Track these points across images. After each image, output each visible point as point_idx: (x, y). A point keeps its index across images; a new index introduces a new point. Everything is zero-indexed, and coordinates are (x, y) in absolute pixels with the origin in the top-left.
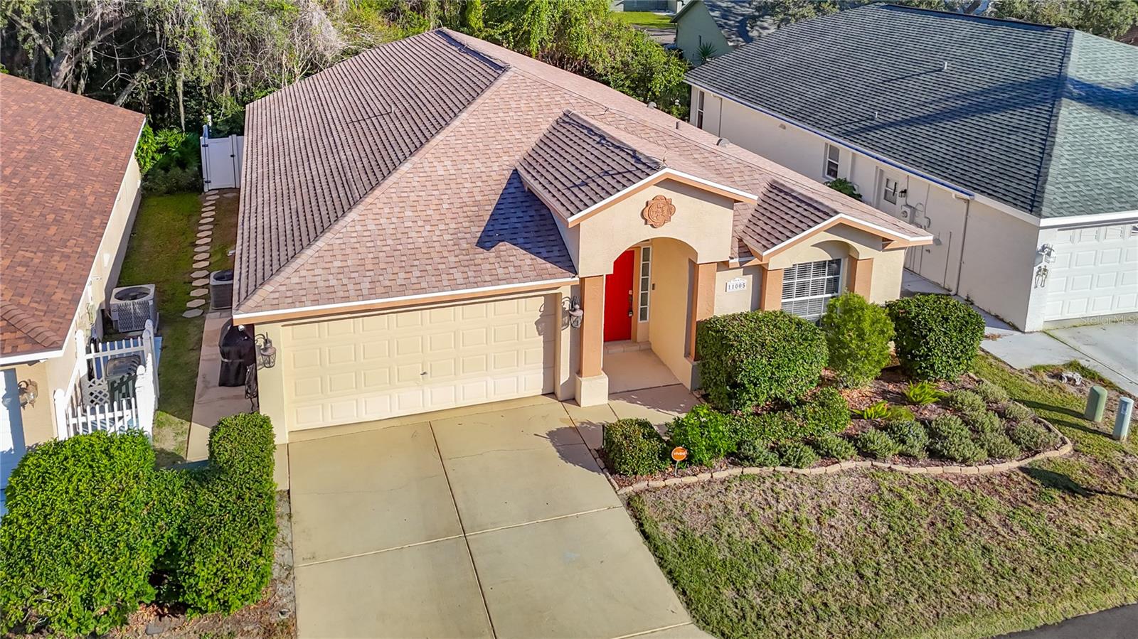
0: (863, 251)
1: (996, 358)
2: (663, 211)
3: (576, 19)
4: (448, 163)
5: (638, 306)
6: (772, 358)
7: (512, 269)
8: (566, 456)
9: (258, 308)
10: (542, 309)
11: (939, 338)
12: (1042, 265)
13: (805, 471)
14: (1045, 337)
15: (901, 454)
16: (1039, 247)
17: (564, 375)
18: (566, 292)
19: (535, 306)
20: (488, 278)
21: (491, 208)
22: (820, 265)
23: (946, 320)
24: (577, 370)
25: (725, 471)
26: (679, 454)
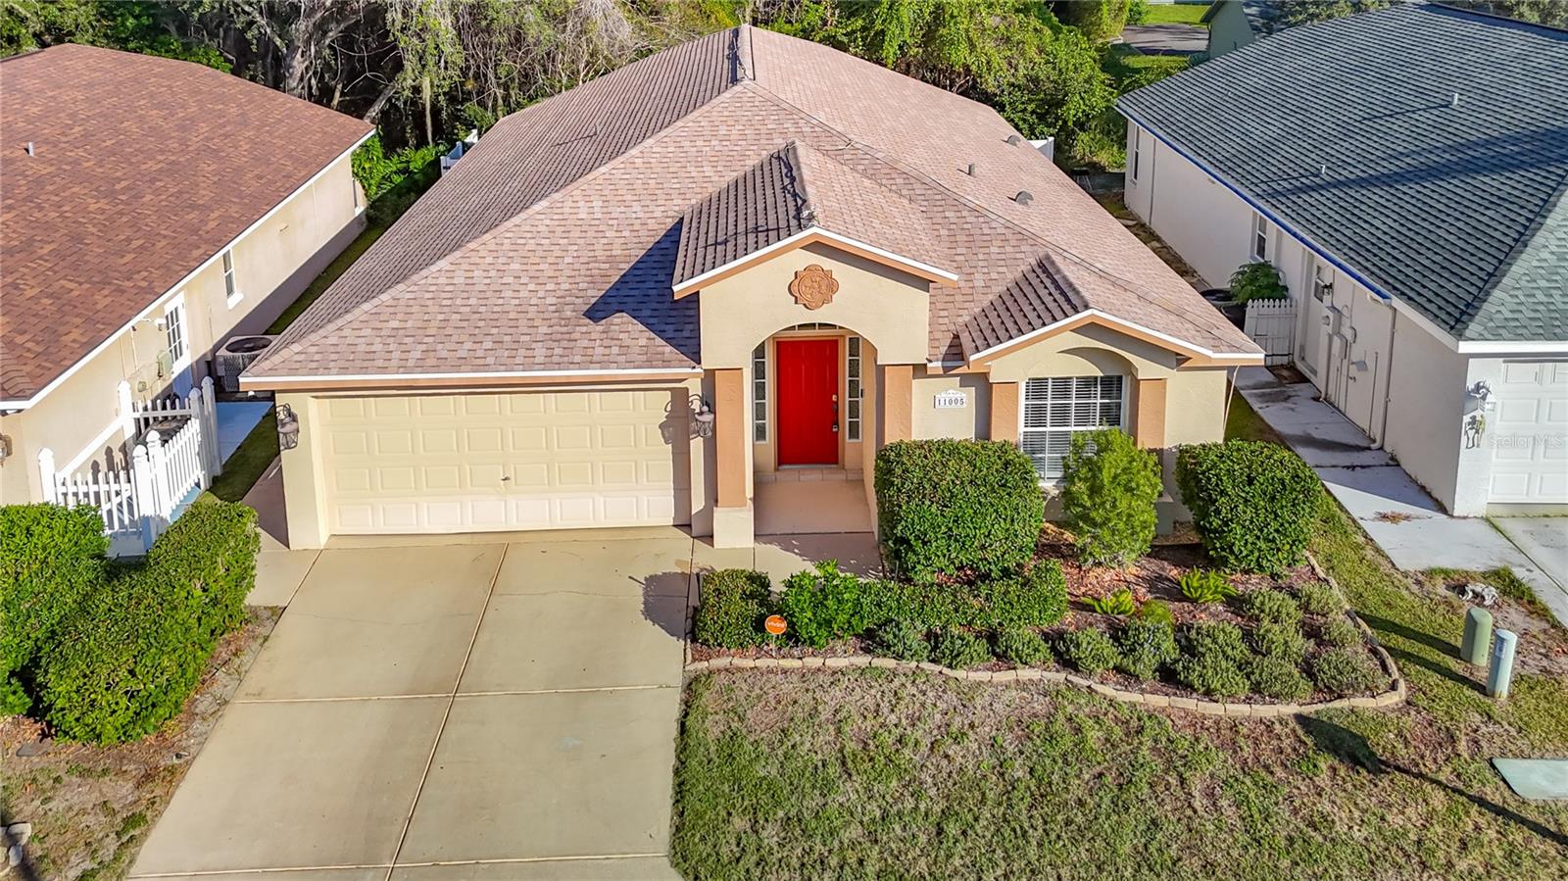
0: (1145, 368)
1: (1378, 550)
2: (820, 287)
3: (952, 16)
4: (597, 204)
5: (845, 419)
6: (947, 506)
7: (615, 350)
9: (273, 371)
10: (669, 409)
11: (1236, 506)
12: (1478, 413)
13: (960, 674)
14: (1485, 528)
15: (1118, 669)
16: (1470, 385)
17: (698, 504)
18: (695, 387)
19: (658, 404)
20: (577, 359)
21: (627, 267)
22: (1088, 382)
23: (1250, 481)
25: (846, 658)
26: (776, 625)
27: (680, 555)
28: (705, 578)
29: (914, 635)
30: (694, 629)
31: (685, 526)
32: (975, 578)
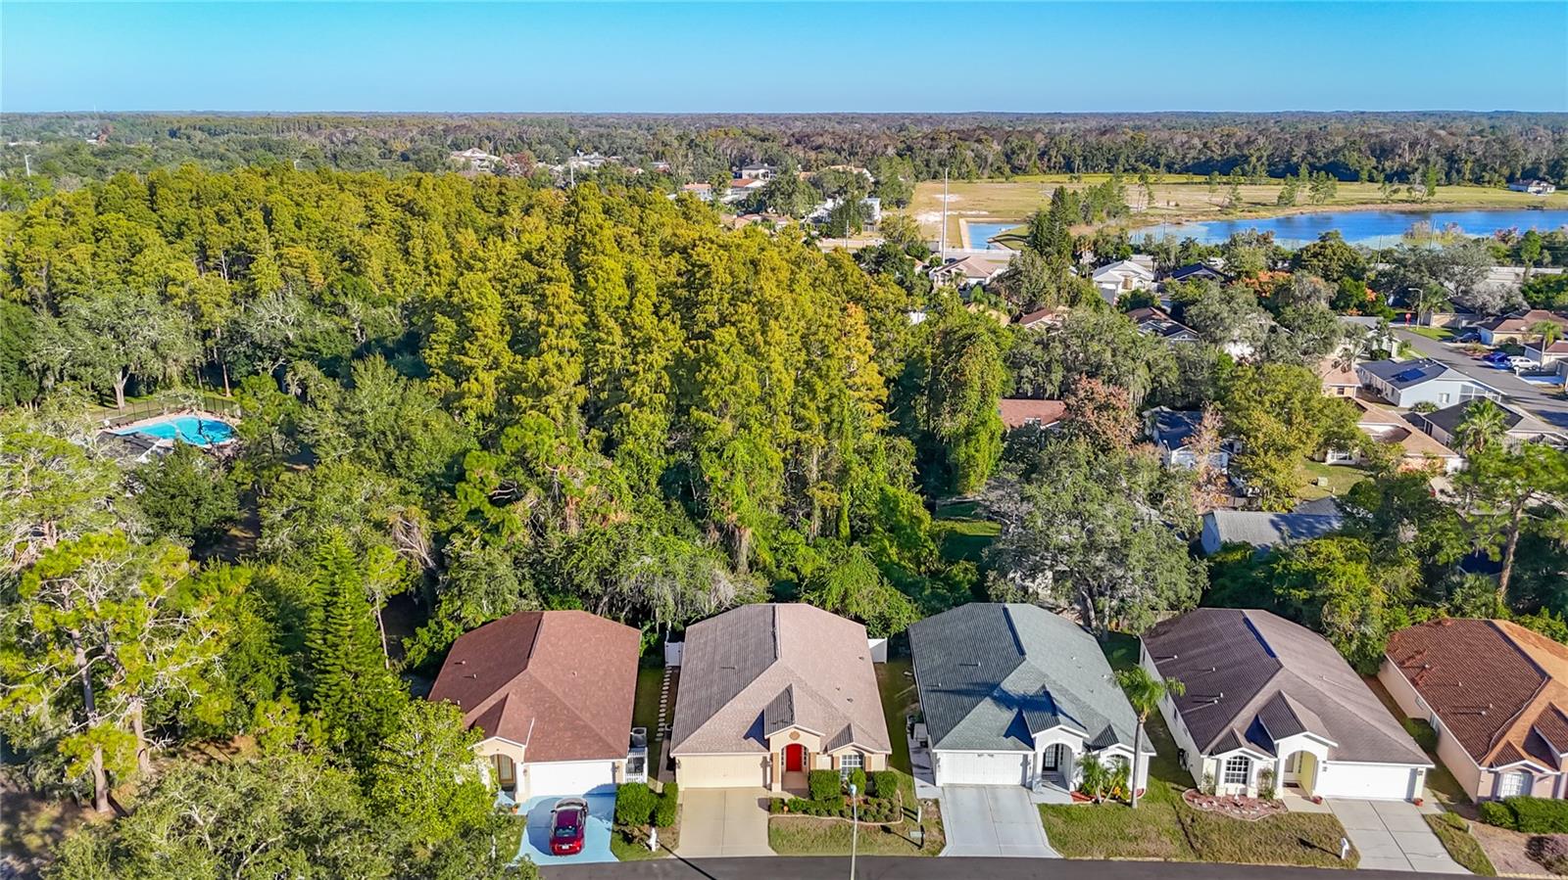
0: (866, 754)
2: (796, 735)
5: (802, 763)
7: (752, 747)
8: (760, 806)
9: (677, 751)
10: (762, 760)
11: (884, 783)
12: (939, 762)
13: (821, 817)
14: (945, 789)
15: (851, 816)
17: (768, 782)
18: (768, 756)
19: (760, 760)
21: (751, 724)
22: (856, 756)
23: (883, 780)
24: (772, 781)
25: (800, 815)
26: (786, 808)
27: (765, 794)
28: (771, 799)
29: (813, 810)
30: (769, 809)
31: (765, 786)
32: (827, 799)
